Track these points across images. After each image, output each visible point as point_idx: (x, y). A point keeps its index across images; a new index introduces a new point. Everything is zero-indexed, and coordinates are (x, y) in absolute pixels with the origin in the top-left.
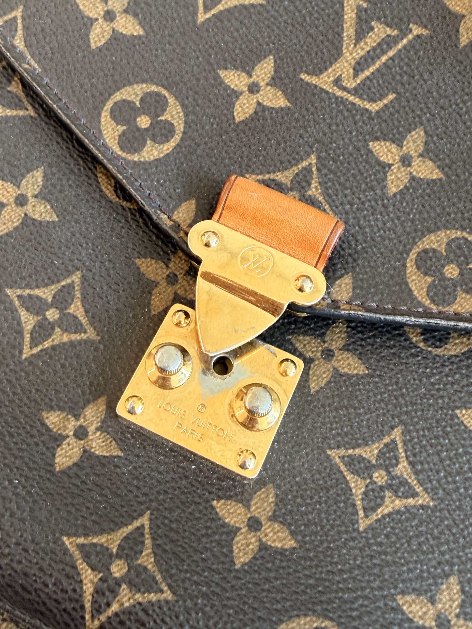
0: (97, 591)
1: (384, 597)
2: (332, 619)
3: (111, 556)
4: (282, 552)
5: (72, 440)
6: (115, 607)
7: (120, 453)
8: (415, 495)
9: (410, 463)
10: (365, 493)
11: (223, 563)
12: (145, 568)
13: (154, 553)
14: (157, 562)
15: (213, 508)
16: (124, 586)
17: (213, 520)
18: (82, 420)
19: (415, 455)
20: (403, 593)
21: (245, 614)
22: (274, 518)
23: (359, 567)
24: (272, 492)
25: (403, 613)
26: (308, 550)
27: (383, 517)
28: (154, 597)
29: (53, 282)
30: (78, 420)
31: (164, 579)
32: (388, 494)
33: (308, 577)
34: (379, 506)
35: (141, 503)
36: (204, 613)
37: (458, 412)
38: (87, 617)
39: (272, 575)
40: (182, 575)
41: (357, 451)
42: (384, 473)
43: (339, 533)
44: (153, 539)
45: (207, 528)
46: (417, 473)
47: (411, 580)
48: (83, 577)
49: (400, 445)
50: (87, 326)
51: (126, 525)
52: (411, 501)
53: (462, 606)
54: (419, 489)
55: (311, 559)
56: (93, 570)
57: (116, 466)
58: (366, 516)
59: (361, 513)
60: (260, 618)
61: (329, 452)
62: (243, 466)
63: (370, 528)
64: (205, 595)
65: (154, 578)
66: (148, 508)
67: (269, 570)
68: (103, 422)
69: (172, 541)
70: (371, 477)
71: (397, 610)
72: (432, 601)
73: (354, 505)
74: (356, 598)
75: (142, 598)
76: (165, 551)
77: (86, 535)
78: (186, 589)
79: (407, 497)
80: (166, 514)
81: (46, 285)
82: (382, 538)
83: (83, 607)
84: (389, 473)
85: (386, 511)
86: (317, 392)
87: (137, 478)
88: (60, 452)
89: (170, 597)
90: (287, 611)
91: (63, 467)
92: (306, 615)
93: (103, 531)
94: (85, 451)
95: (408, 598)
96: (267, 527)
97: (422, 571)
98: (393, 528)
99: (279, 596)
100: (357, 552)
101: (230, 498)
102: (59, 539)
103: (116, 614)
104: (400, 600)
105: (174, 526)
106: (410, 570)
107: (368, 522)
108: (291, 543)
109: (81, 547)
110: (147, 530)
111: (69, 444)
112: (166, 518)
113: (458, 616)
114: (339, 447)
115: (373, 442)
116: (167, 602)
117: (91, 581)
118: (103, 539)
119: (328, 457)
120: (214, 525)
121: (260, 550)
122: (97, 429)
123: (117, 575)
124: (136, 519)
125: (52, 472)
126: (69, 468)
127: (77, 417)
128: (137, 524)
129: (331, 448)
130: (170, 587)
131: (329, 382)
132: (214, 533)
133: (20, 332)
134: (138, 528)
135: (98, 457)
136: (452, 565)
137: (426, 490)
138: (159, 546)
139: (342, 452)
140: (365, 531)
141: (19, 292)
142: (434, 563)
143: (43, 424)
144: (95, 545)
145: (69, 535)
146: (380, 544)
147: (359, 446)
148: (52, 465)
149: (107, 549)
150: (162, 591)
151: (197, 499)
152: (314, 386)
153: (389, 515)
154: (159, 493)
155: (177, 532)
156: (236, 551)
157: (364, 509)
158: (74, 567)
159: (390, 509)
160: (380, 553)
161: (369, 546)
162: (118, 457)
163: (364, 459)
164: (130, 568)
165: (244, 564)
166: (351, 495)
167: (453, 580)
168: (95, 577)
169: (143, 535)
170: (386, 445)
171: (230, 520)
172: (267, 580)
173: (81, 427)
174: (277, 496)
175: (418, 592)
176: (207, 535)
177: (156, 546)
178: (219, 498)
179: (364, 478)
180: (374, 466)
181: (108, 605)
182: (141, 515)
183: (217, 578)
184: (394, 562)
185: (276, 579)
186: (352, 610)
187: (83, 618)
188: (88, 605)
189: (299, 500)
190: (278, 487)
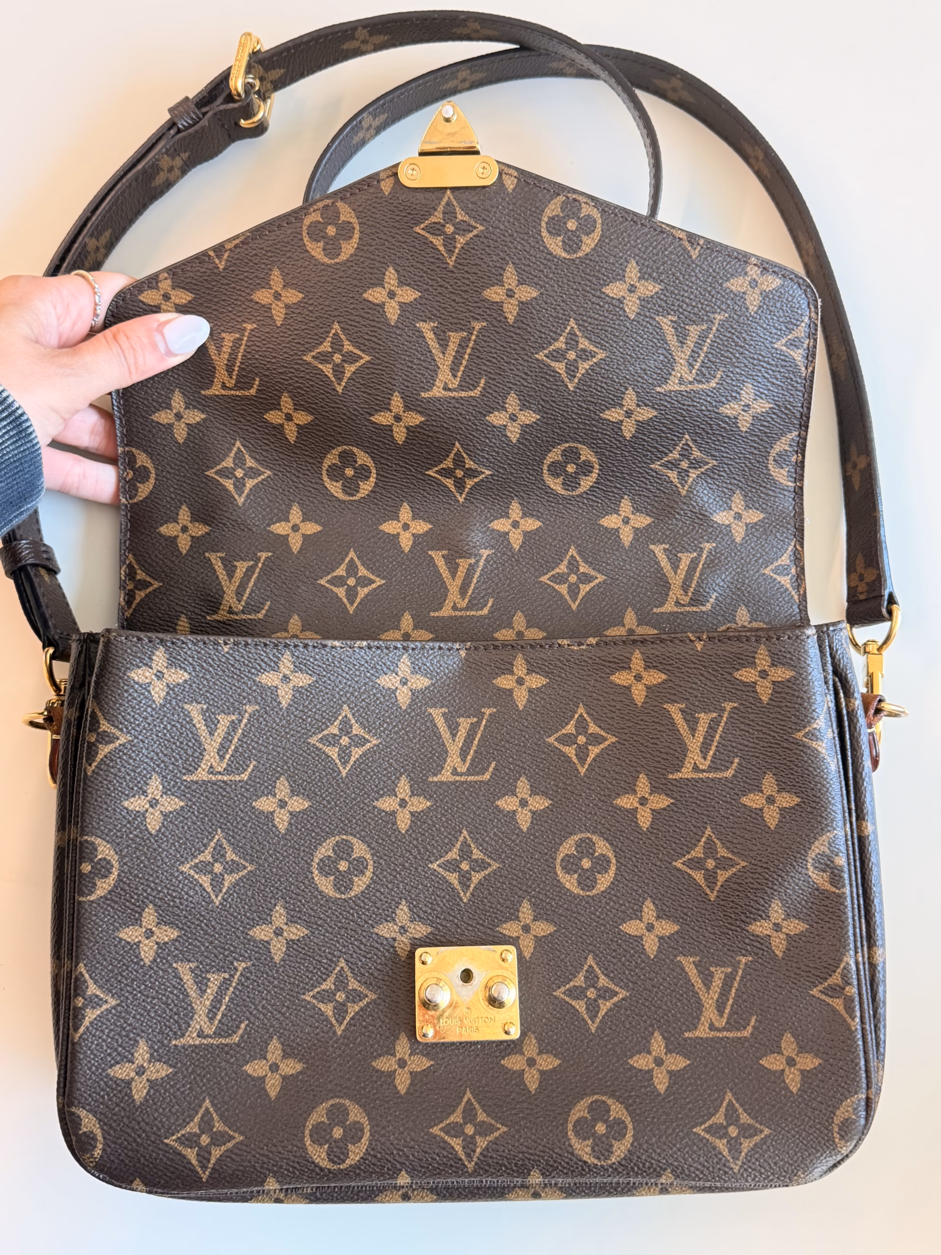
0: (464, 1148)
1: (621, 1065)
2: (597, 1094)
3: (461, 1125)
4: (554, 1070)
5: (399, 1071)
6: (478, 1150)
7: (432, 1063)
8: (616, 994)
9: (606, 975)
10: (587, 1009)
11: (524, 1095)
12: (484, 1122)
13: (484, 1110)
14: (488, 1115)
15: (503, 1066)
16: (477, 1137)
17: (506, 1073)
18: (398, 1055)
19: (606, 969)
20: (631, 1057)
21: (550, 1116)
22: (540, 1053)
23: (601, 1055)
24: (532, 1036)
25: (635, 1068)
26: (569, 1061)
27: (603, 1017)
28: (496, 1134)
29: (329, 976)
30: (395, 1056)
31: (496, 1121)
32: (600, 1001)
33: (575, 1076)
34: (598, 1013)
35: (461, 1086)
36: (527, 1127)
37: (621, 927)
38: (466, 1163)
39: (554, 1086)
40: (505, 1114)
41: (572, 984)
42: (592, 990)
43: (582, 1041)
44: (479, 1103)
45: (506, 1079)
46: (612, 979)
47: (633, 1047)
48: (453, 1144)
49: (595, 966)
50: (366, 992)
51: (460, 1104)
52: (615, 999)
53: (666, 1047)
54: (617, 989)
55: (572, 1065)
56: (457, 1138)
57: (434, 1072)
58: (593, 1022)
59: (590, 1022)
60: (559, 1114)
61: (554, 993)
62: (507, 1033)
63: (597, 1028)
64: (523, 1118)
65: (491, 1124)
66: (466, 1087)
67: (551, 1084)
68: (410, 1048)
69: (490, 1098)
70: (586, 997)
71: (632, 1067)
72: (649, 1053)
73: (584, 1020)
74: (607, 1074)
75: (491, 1138)
76: (490, 1106)
77: (442, 1122)
78: (511, 1121)
79: (612, 998)
80: (478, 1084)
81: (325, 980)
82: (608, 1031)
83: (461, 1159)
84: (595, 988)
85: (603, 1013)
86: (530, 958)
87: (450, 1073)
88: (397, 1082)
89: (505, 1129)
90: (571, 1102)
91: (405, 1090)
92: (582, 1099)
93: (449, 1114)
94: (411, 1073)
95: (635, 1058)
96: (539, 1060)
97: (637, 1039)
98: (611, 1022)
99: (563, 1097)
100: (597, 1047)
101: (509, 1054)
102: (428, 1132)
103: (481, 1154)
104: (631, 1062)
105: (486, 1089)
106: (631, 1042)
107: (596, 1025)
108: (557, 1062)
109: (441, 1130)
110: (473, 1100)
111: (399, 1074)
112: (479, 1087)
113: (666, 1054)
114: (559, 988)
115: (578, 973)
116: (504, 1133)
117: (458, 1144)
118: (452, 1119)
119: (556, 997)
120: (508, 1075)
121: (541, 1076)
122: (410, 1055)
123: (471, 1133)
124: (463, 1097)
125: (401, 1097)
126: (408, 1089)
127: (394, 1055)
128: (465, 1099)
129: (555, 991)
130: (502, 1125)
131: (535, 948)
132: (511, 1081)
133: (327, 1020)
134: (467, 1102)
135: (420, 1072)
136: (653, 1026)
137: (621, 987)
138: (484, 1105)
139: (563, 989)
140: (596, 1031)
141: (311, 994)
142: (642, 1030)
143: (377, 1071)
144: (449, 1124)
145: (432, 1127)
146: (608, 1035)
147: (571, 980)
148: (398, 1092)
149: (457, 1123)
150: (499, 1129)
151: (491, 1066)
152: (527, 955)
153: (606, 1013)
154: (467, 1074)
155: (490, 1092)
156: (528, 1084)
157: (591, 1019)
158: (445, 1142)
159: (605, 1010)
160: (609, 1041)
161: (602, 1039)
162: (432, 1065)
163: (577, 987)
164: (475, 1126)
165: (536, 1090)
166: (579, 1013)
167: (656, 1034)
168: (459, 1141)
169: (472, 1104)
170: (587, 971)
171: (517, 1067)
172: (553, 1091)
173: (400, 1059)
174: (536, 1038)
175: (639, 1052)
176: (507, 1084)
177: (483, 1107)
178: (503, 1058)
179: (583, 999)
180: (585, 988)
181: (474, 1151)
182: (465, 1093)
183: (525, 1105)
184: (620, 1042)
185: (558, 1088)
186: (606, 1082)
187: (464, 1164)
188: (463, 1157)
189: (550, 1033)
190: (534, 1032)
